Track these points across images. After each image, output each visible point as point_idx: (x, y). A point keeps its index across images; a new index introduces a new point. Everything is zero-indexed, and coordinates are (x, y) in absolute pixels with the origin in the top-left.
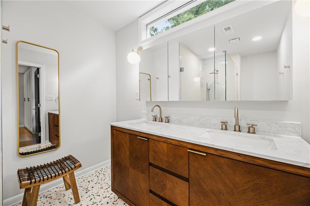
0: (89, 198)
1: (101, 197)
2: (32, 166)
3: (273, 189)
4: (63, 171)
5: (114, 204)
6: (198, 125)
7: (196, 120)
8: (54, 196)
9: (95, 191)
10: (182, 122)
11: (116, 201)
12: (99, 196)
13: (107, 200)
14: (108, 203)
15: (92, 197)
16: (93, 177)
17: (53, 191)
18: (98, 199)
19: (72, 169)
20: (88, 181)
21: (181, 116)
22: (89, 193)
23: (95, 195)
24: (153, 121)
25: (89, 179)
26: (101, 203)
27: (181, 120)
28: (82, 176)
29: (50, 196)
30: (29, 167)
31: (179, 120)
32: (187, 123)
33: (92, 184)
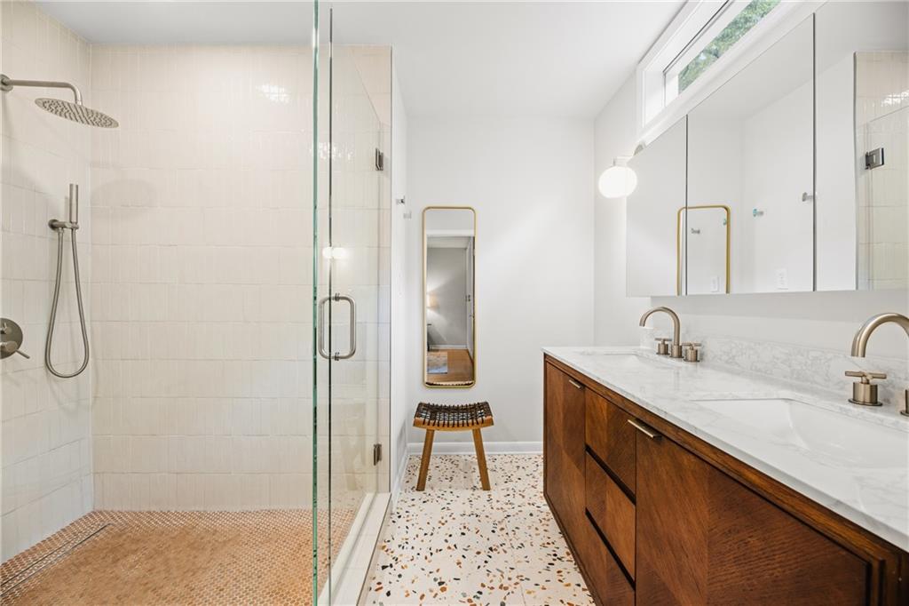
0: (506, 493)
1: (526, 500)
2: (435, 404)
3: (775, 569)
4: (475, 421)
5: (541, 522)
6: (785, 377)
7: (778, 359)
8: (461, 465)
9: (520, 486)
10: (737, 364)
11: (549, 520)
12: (523, 497)
13: (533, 509)
14: (531, 515)
15: (511, 492)
16: (529, 463)
17: (463, 458)
18: (518, 500)
19: (477, 423)
20: (517, 464)
21: (733, 345)
22: (510, 485)
23: (517, 491)
24: (658, 353)
25: (521, 464)
26: (520, 509)
27: (734, 357)
28: (512, 453)
29: (456, 462)
30: (431, 404)
31: (727, 358)
32: (751, 369)
33: (521, 473)
